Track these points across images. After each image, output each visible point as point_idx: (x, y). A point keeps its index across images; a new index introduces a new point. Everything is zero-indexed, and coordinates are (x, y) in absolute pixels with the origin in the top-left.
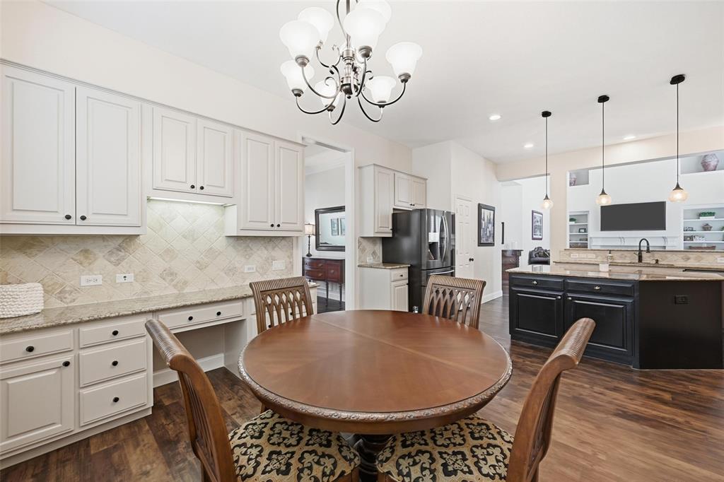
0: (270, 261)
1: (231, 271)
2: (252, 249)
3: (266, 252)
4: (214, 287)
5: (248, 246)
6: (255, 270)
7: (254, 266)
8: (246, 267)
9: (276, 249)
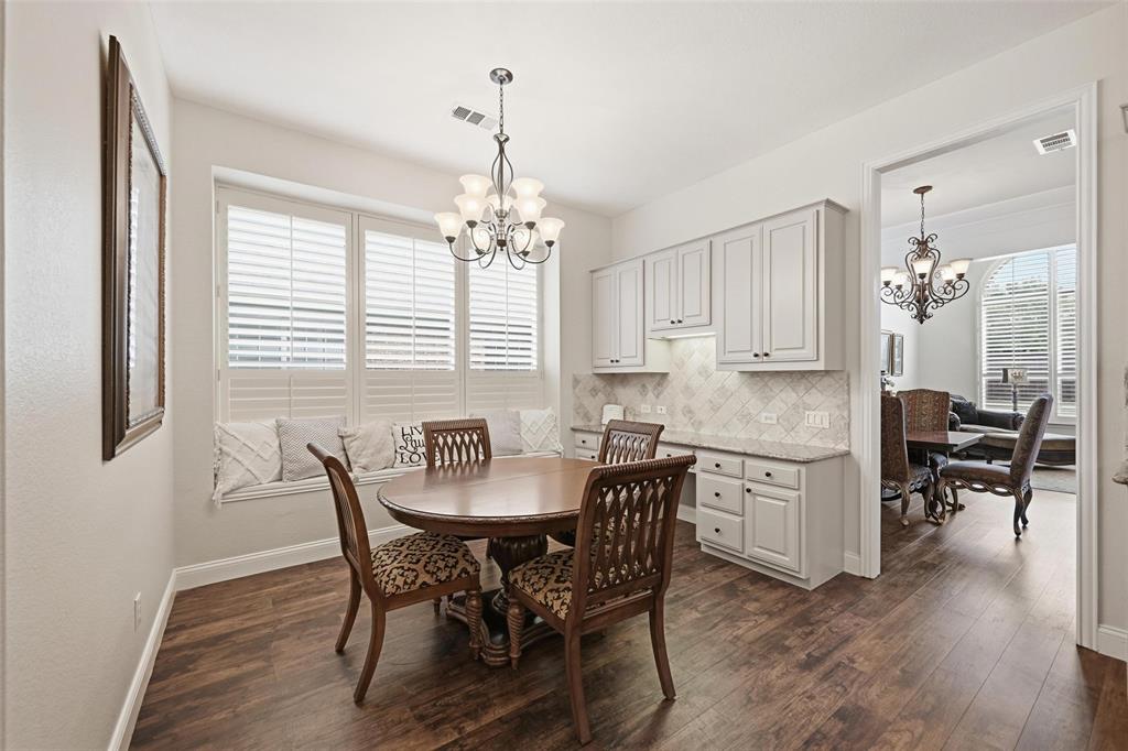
0: (801, 410)
1: (747, 418)
2: (771, 390)
3: (794, 395)
4: (726, 435)
5: (766, 385)
6: (775, 422)
7: (774, 416)
8: (764, 414)
9: (814, 390)
